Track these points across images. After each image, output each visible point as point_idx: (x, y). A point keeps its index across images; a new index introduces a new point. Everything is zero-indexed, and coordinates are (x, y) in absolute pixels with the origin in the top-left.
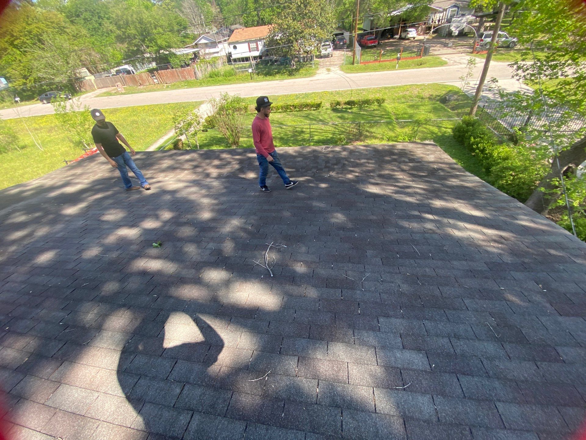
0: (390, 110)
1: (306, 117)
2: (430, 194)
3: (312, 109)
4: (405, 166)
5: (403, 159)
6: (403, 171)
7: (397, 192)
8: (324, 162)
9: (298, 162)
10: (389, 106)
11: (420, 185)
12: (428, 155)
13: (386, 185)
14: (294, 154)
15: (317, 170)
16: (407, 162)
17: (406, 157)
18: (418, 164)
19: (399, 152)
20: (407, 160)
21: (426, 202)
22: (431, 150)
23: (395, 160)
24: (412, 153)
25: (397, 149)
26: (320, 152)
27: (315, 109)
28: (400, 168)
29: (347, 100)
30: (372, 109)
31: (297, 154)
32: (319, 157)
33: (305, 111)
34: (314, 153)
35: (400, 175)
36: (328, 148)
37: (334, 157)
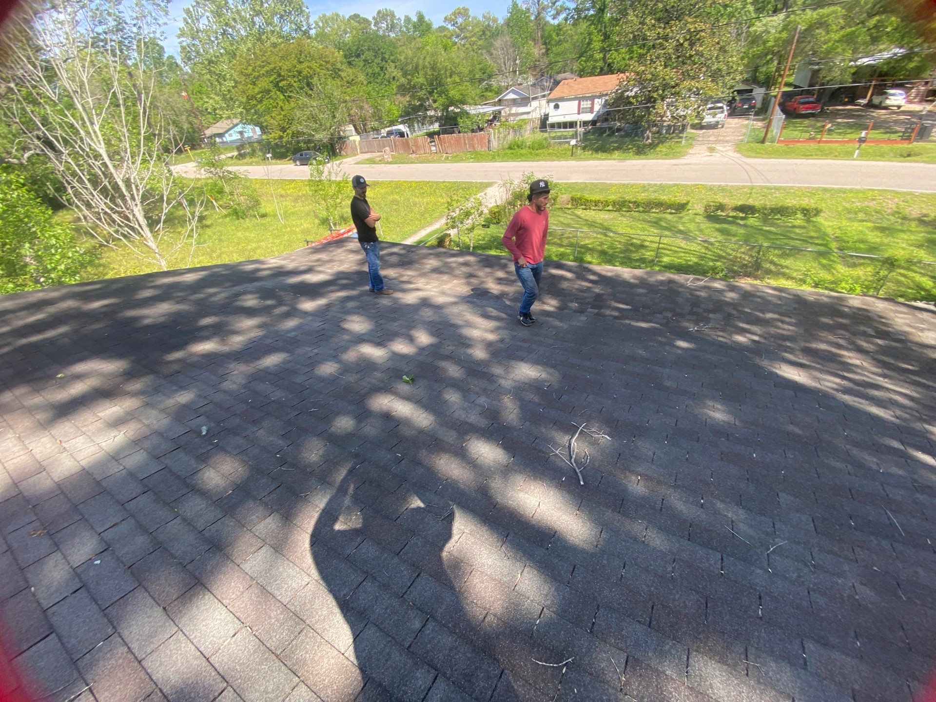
0: (829, 231)
1: (656, 223)
2: (927, 413)
3: (669, 211)
4: (867, 342)
5: (862, 328)
6: (860, 350)
7: (846, 391)
8: (689, 304)
9: (639, 295)
10: (827, 223)
11: (902, 387)
12: (922, 330)
13: (821, 371)
14: (632, 281)
15: (673, 316)
16: (872, 336)
17: (870, 326)
18: (898, 345)
19: (854, 313)
20: (870, 331)
21: (918, 426)
22: (929, 323)
23: (843, 327)
24: (883, 320)
25: (850, 307)
26: (682, 286)
27: (673, 211)
28: (853, 343)
29: (740, 203)
30: (790, 225)
31: (636, 282)
32: (679, 293)
33: (655, 213)
34: (671, 285)
35: (852, 358)
36: (698, 280)
37: (709, 298)
